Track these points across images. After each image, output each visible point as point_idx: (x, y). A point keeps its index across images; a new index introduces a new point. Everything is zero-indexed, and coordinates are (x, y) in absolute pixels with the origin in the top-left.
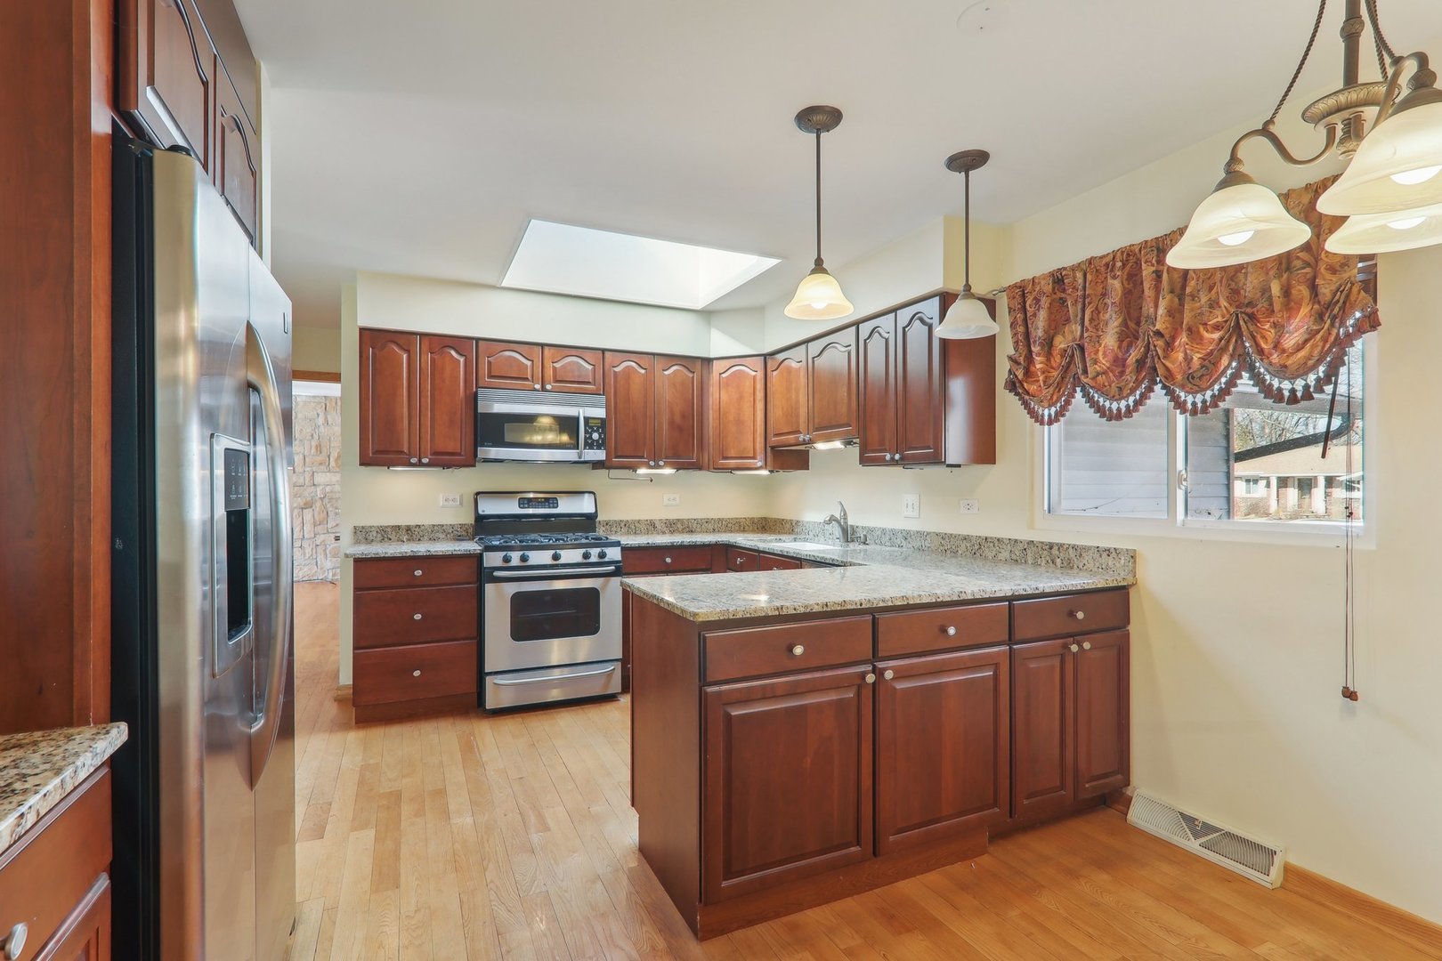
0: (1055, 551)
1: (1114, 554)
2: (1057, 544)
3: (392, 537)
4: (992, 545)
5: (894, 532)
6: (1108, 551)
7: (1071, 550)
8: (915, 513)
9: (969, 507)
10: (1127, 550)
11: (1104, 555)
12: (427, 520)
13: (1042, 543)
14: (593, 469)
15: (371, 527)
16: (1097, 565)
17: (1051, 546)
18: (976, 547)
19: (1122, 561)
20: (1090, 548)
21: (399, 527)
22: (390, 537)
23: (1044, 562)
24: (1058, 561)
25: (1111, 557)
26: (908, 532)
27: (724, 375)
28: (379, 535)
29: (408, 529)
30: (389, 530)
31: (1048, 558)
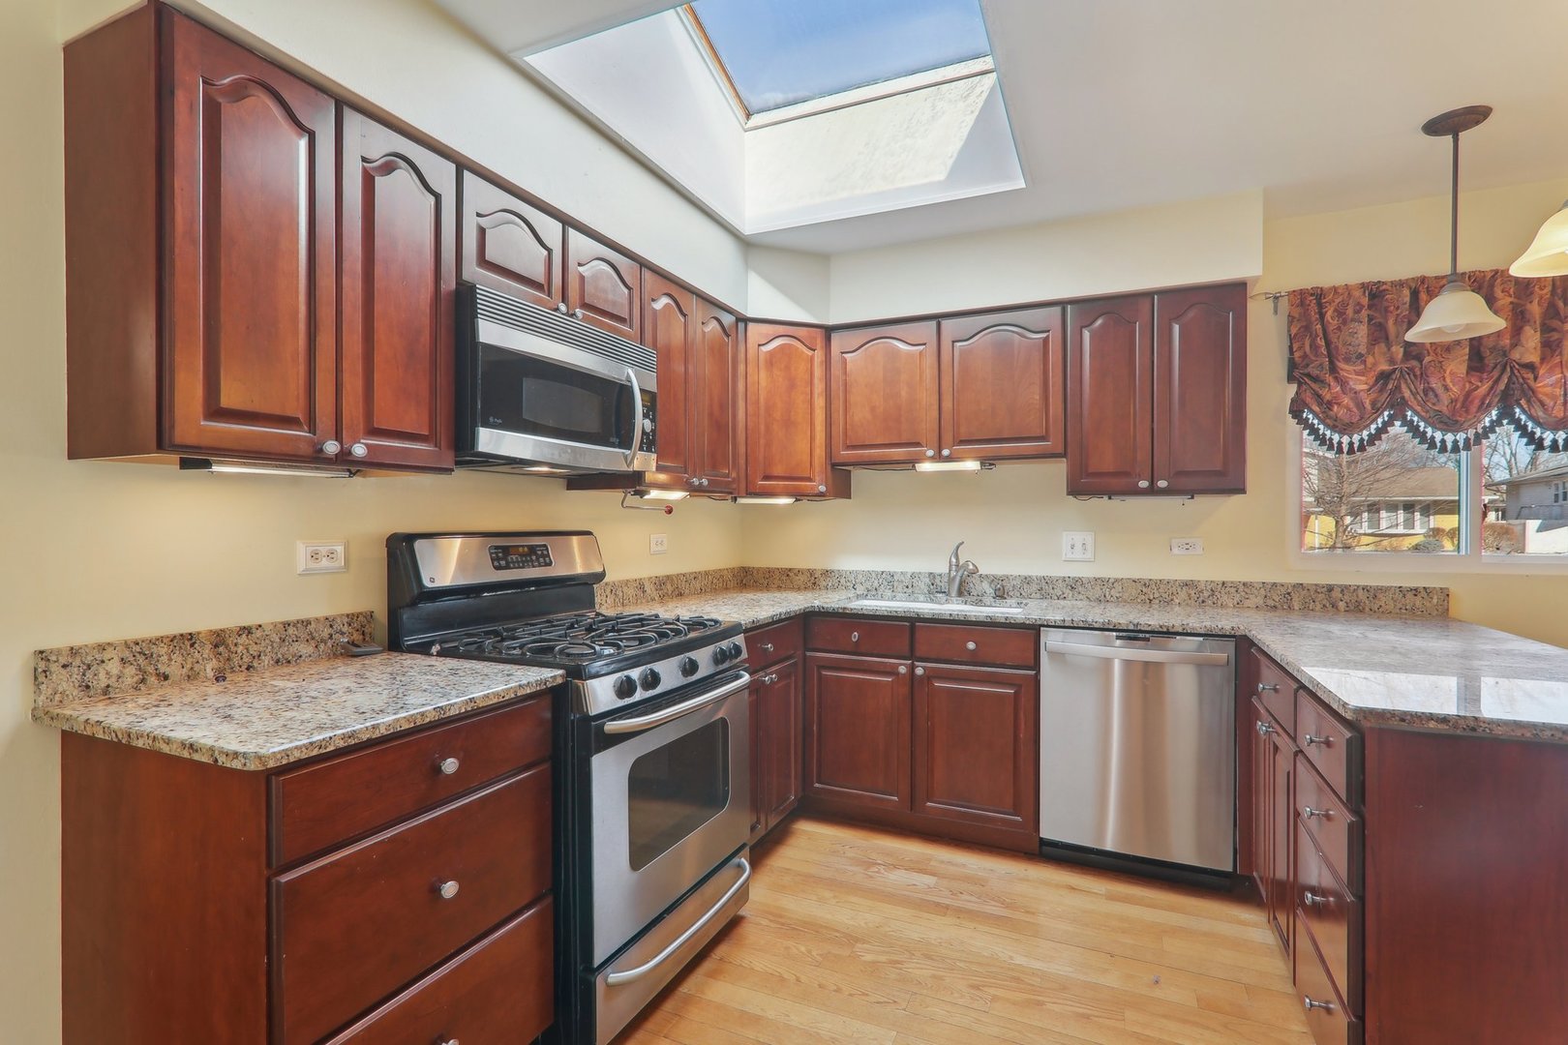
0: (1336, 594)
1: (1424, 594)
2: (1338, 586)
3: (174, 670)
4: (1233, 590)
5: (1047, 581)
6: (1415, 591)
7: (1360, 592)
8: (1089, 555)
9: (1188, 547)
10: (1441, 589)
11: (1410, 595)
12: (265, 613)
13: (1316, 585)
14: (568, 489)
15: (102, 648)
16: (1399, 606)
17: (1330, 589)
18: (1206, 594)
19: (1435, 601)
20: (1388, 589)
21: (191, 639)
22: (162, 669)
23: (1319, 607)
24: (1342, 605)
25: (1419, 596)
26: (1077, 580)
27: (764, 349)
28: (130, 670)
29: (219, 640)
30: (163, 650)
31: (1325, 602)
